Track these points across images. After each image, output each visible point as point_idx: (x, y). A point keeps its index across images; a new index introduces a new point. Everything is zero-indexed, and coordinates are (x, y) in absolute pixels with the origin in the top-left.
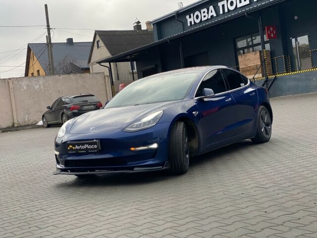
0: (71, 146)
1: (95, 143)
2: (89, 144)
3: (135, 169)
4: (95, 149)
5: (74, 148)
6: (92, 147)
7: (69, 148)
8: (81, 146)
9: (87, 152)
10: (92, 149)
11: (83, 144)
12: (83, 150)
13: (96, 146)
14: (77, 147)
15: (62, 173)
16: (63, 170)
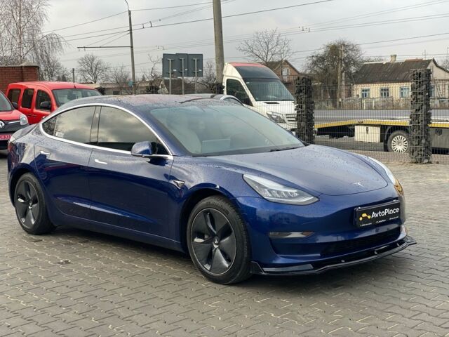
0: (364, 215)
5: (369, 217)
7: (361, 219)
8: (380, 213)
9: (387, 220)
10: (393, 215)
11: (382, 209)
12: (382, 218)
13: (398, 210)
14: (374, 215)
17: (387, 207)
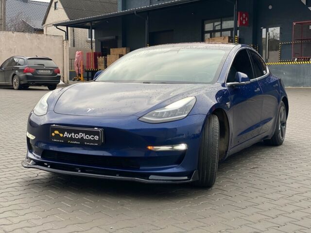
0: (57, 132)
1: (96, 133)
2: (87, 133)
3: (151, 177)
4: (94, 141)
5: (61, 135)
6: (90, 137)
7: (53, 134)
8: (73, 134)
9: (82, 144)
10: (90, 141)
11: (77, 132)
12: (75, 139)
13: (96, 138)
14: (66, 134)
15: (37, 166)
16: (37, 163)
17: (83, 132)
